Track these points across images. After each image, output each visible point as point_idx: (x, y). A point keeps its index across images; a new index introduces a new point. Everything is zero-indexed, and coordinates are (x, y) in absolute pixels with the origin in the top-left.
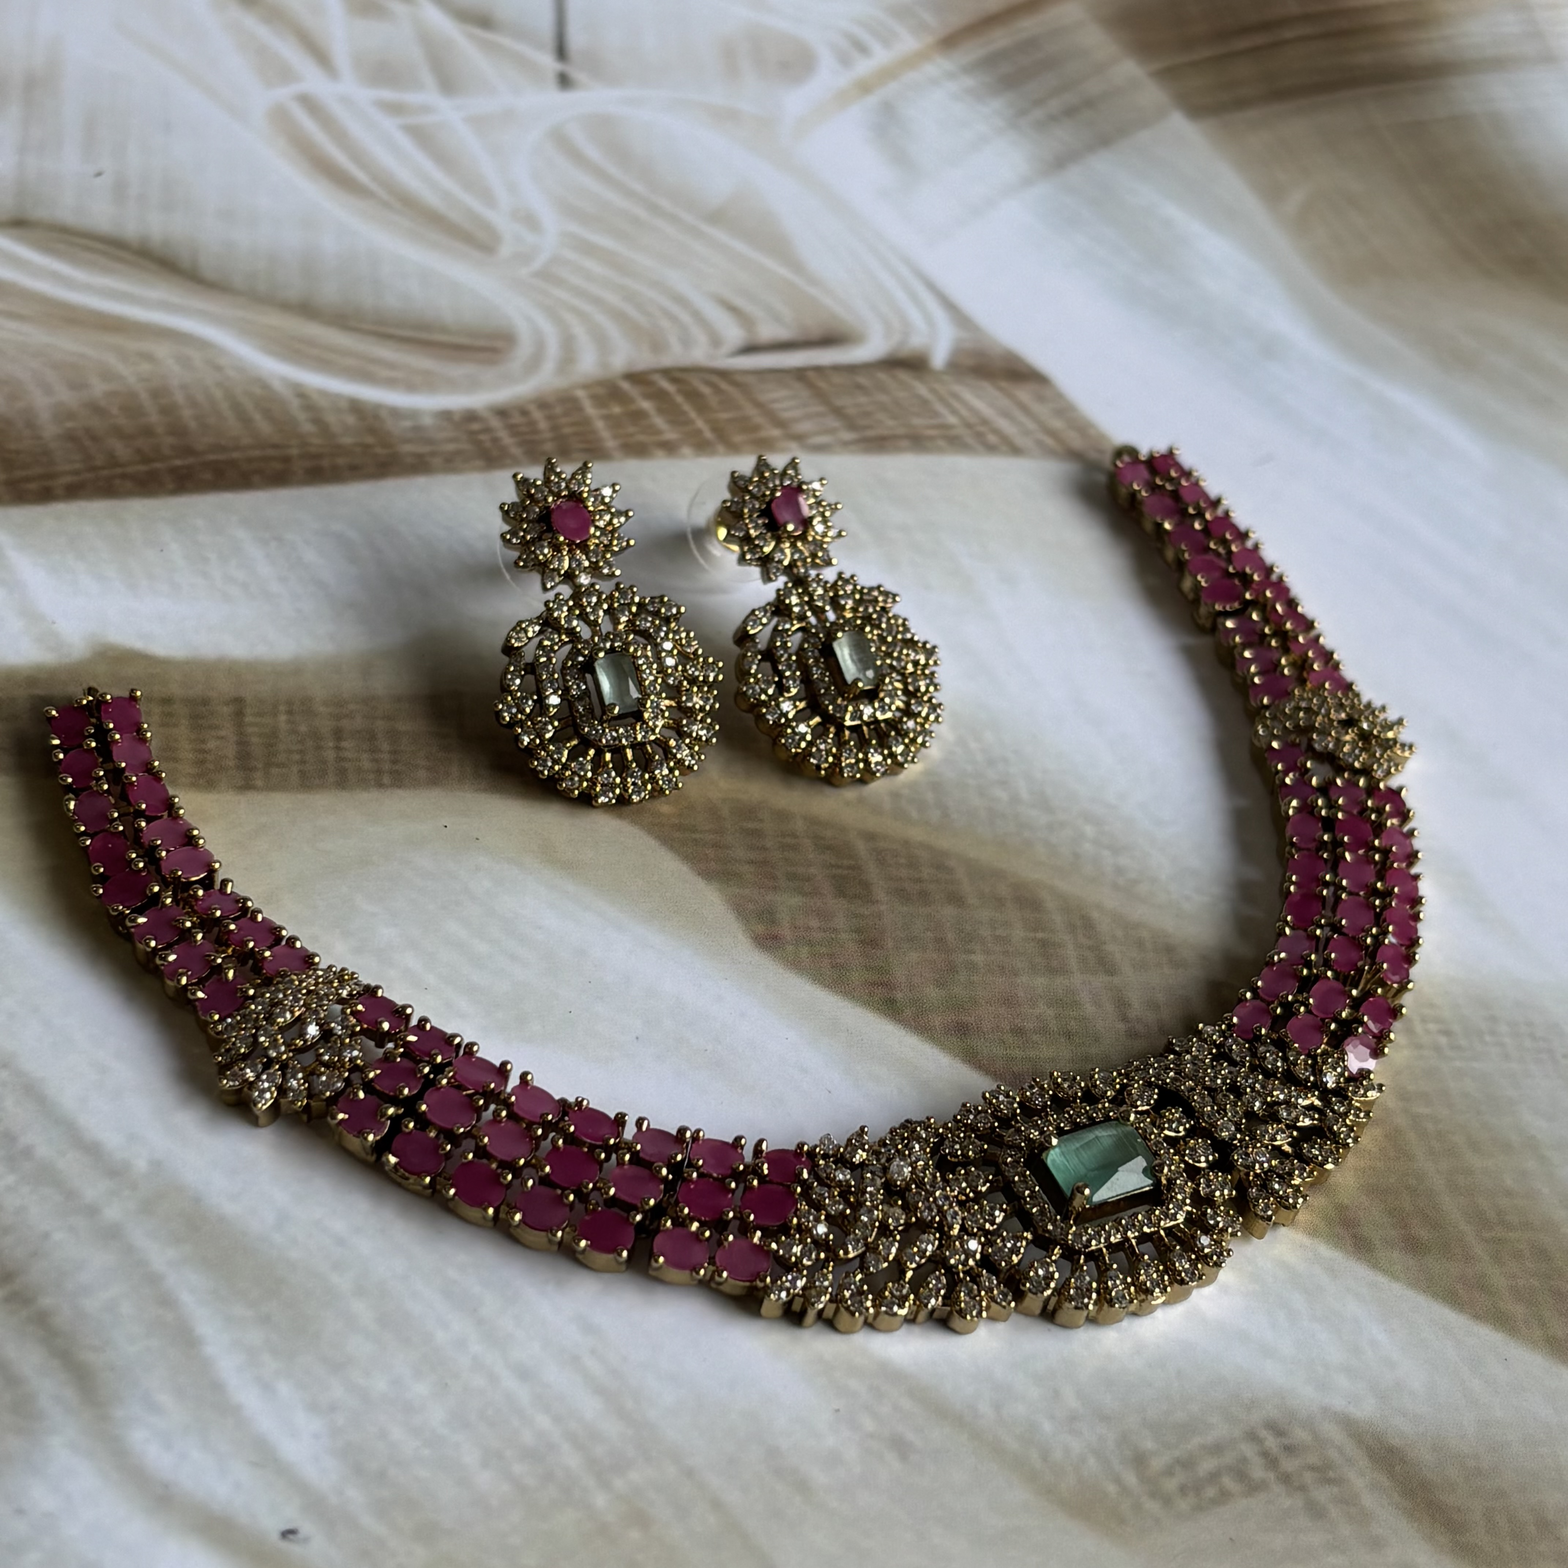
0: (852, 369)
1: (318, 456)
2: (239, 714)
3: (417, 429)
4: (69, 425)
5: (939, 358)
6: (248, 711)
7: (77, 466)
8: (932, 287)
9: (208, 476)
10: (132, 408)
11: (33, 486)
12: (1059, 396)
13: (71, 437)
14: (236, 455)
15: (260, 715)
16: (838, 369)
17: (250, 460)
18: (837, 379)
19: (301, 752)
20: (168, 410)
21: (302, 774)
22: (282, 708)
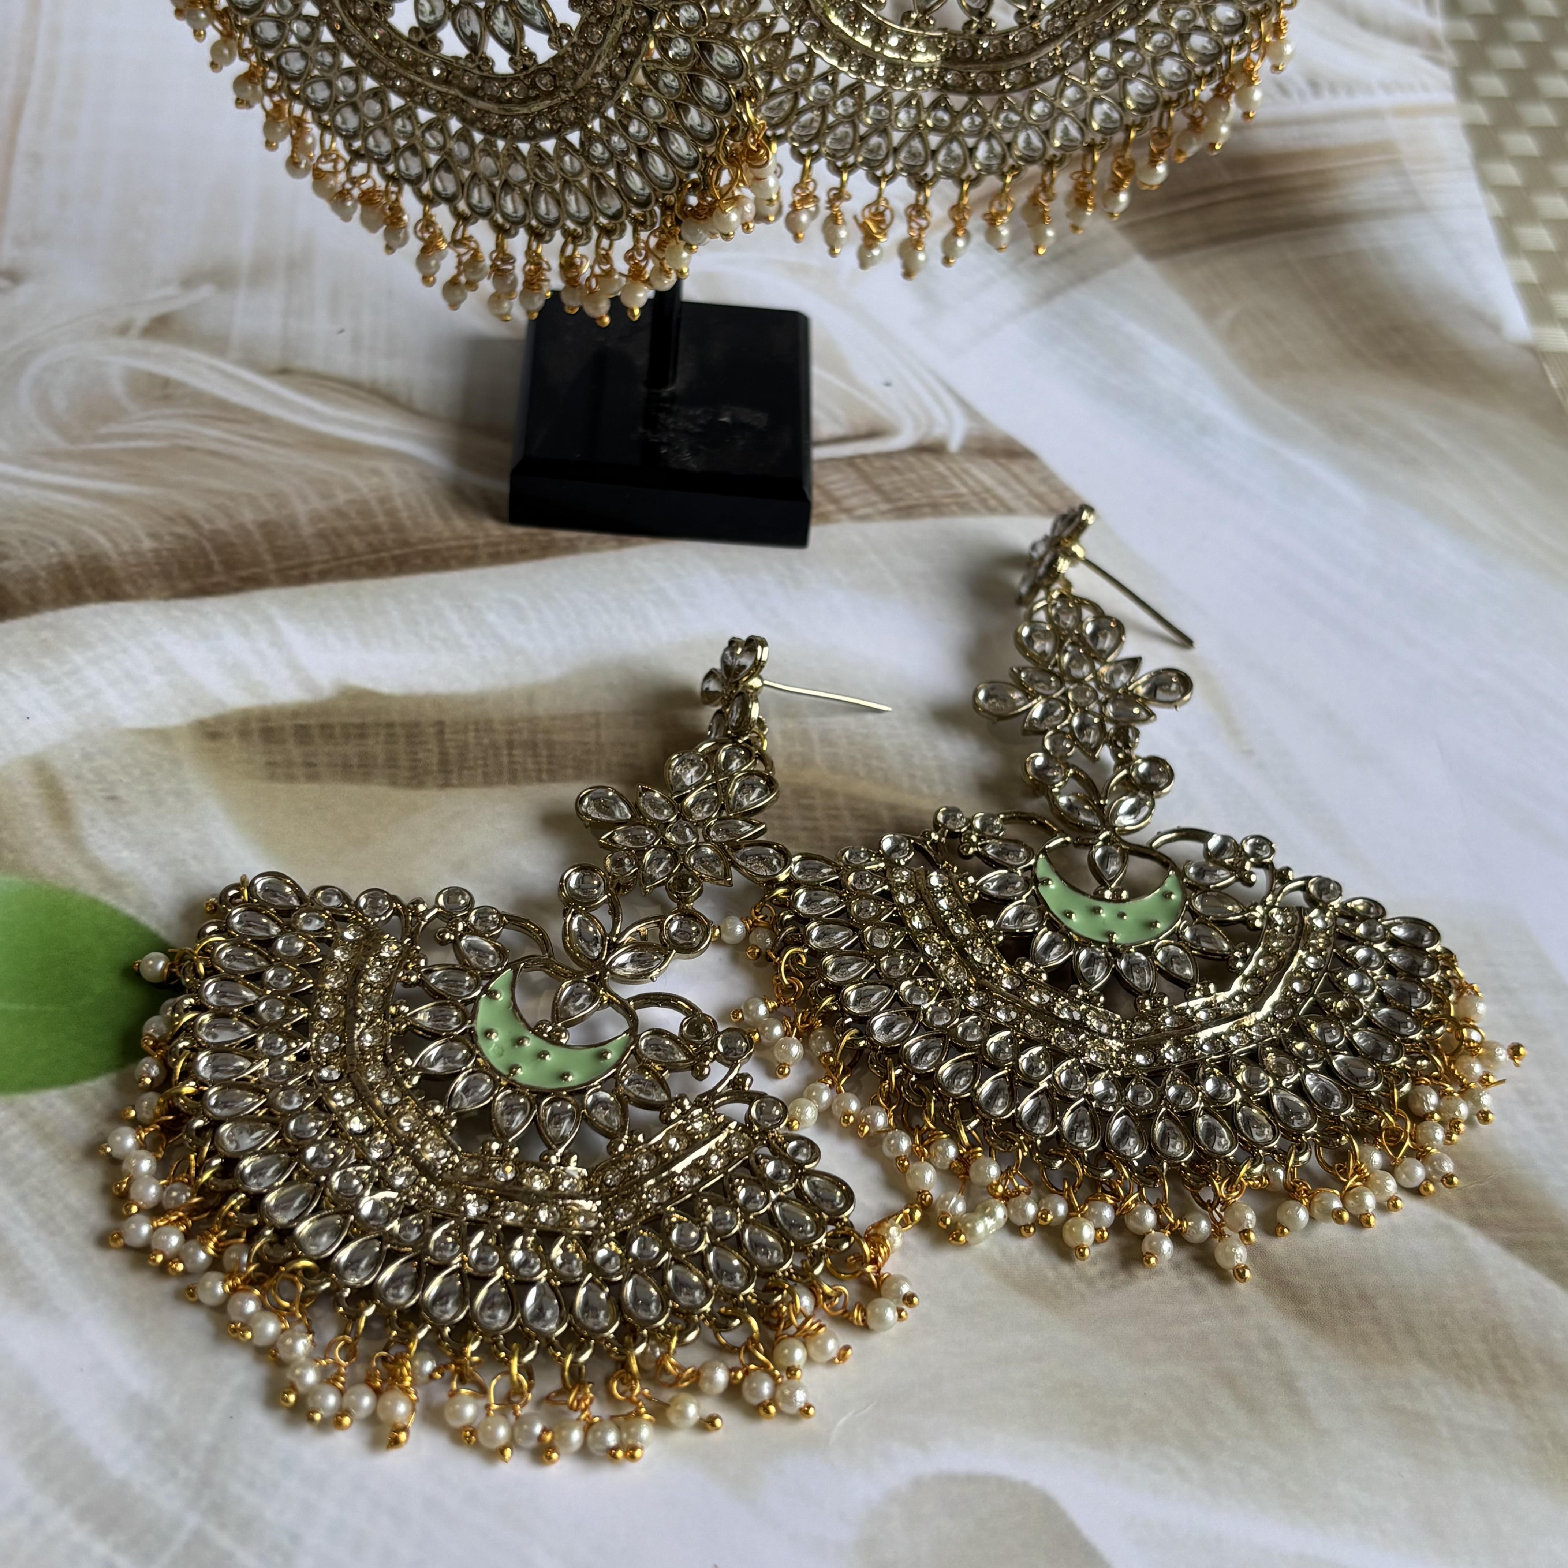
0: (889, 455)
2: (441, 733)
4: (321, 526)
5: (954, 444)
6: (447, 730)
7: (327, 557)
8: (950, 390)
9: (419, 561)
10: (365, 512)
11: (295, 573)
12: (1044, 468)
13: (321, 535)
14: (439, 545)
15: (456, 732)
16: (879, 455)
17: (448, 549)
18: (878, 464)
19: (484, 759)
20: (391, 513)
21: (486, 775)
22: (472, 727)
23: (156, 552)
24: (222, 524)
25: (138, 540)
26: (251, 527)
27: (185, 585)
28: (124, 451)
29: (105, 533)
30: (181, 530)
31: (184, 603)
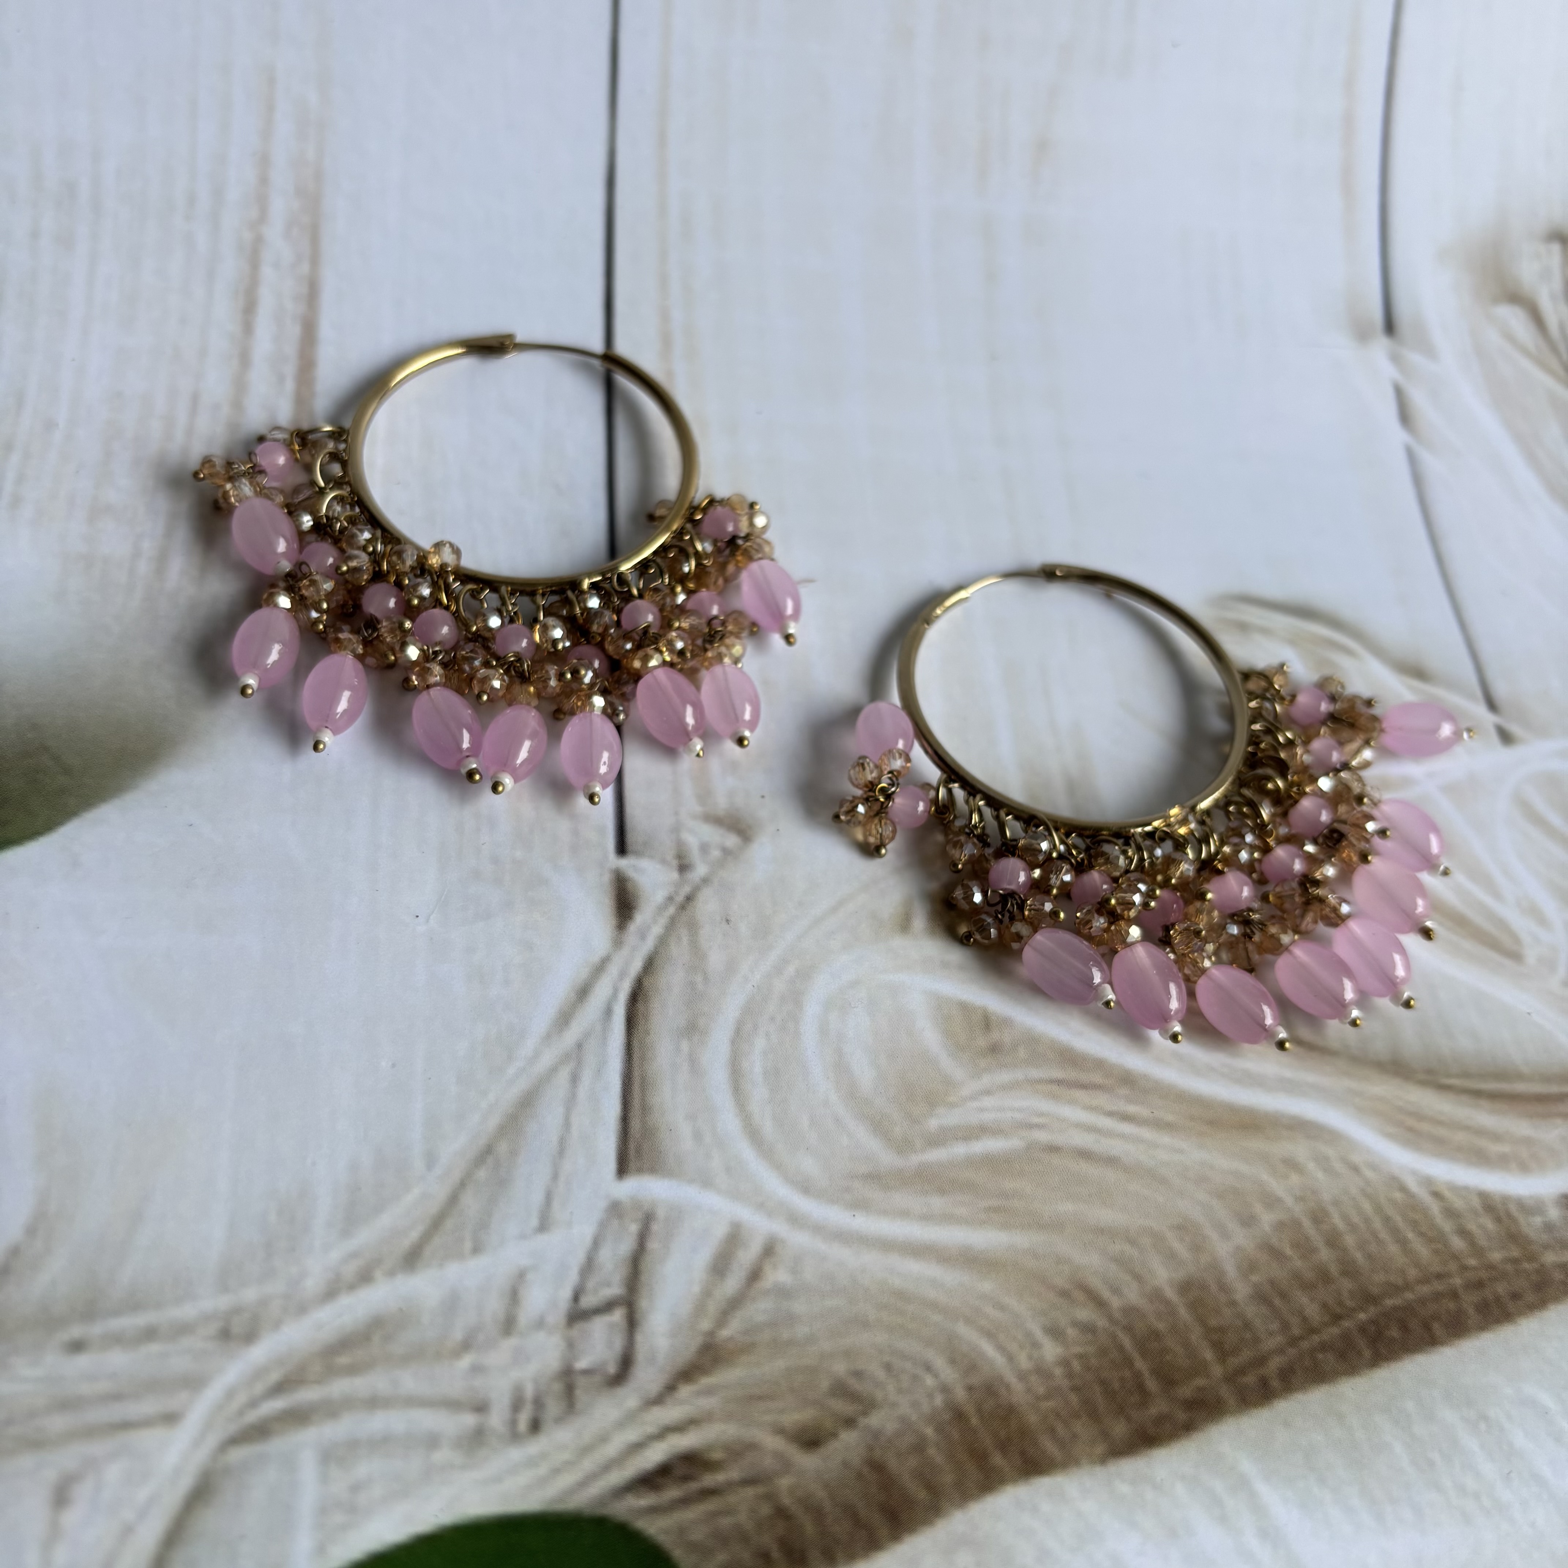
1: (1480, 1285)
3: (1549, 1227)
4: (1255, 1278)
7: (1280, 1339)
9: (1394, 1332)
10: (1301, 1243)
11: (1250, 1380)
13: (1260, 1297)
14: (1409, 1296)
17: (1423, 1301)
20: (1333, 1240)
23: (1065, 1363)
24: (1133, 1295)
25: (1036, 1345)
26: (1170, 1294)
27: (1120, 1429)
28: (972, 1162)
29: (990, 1335)
30: (1085, 1314)
31: (1129, 1466)
